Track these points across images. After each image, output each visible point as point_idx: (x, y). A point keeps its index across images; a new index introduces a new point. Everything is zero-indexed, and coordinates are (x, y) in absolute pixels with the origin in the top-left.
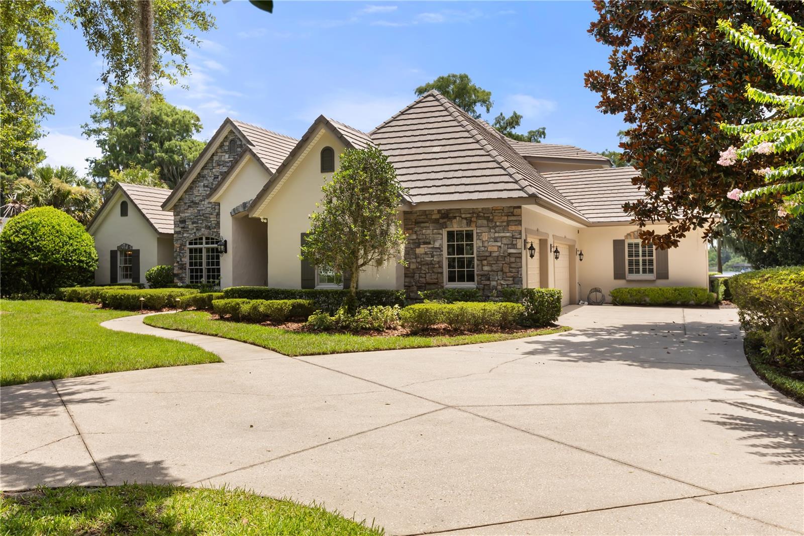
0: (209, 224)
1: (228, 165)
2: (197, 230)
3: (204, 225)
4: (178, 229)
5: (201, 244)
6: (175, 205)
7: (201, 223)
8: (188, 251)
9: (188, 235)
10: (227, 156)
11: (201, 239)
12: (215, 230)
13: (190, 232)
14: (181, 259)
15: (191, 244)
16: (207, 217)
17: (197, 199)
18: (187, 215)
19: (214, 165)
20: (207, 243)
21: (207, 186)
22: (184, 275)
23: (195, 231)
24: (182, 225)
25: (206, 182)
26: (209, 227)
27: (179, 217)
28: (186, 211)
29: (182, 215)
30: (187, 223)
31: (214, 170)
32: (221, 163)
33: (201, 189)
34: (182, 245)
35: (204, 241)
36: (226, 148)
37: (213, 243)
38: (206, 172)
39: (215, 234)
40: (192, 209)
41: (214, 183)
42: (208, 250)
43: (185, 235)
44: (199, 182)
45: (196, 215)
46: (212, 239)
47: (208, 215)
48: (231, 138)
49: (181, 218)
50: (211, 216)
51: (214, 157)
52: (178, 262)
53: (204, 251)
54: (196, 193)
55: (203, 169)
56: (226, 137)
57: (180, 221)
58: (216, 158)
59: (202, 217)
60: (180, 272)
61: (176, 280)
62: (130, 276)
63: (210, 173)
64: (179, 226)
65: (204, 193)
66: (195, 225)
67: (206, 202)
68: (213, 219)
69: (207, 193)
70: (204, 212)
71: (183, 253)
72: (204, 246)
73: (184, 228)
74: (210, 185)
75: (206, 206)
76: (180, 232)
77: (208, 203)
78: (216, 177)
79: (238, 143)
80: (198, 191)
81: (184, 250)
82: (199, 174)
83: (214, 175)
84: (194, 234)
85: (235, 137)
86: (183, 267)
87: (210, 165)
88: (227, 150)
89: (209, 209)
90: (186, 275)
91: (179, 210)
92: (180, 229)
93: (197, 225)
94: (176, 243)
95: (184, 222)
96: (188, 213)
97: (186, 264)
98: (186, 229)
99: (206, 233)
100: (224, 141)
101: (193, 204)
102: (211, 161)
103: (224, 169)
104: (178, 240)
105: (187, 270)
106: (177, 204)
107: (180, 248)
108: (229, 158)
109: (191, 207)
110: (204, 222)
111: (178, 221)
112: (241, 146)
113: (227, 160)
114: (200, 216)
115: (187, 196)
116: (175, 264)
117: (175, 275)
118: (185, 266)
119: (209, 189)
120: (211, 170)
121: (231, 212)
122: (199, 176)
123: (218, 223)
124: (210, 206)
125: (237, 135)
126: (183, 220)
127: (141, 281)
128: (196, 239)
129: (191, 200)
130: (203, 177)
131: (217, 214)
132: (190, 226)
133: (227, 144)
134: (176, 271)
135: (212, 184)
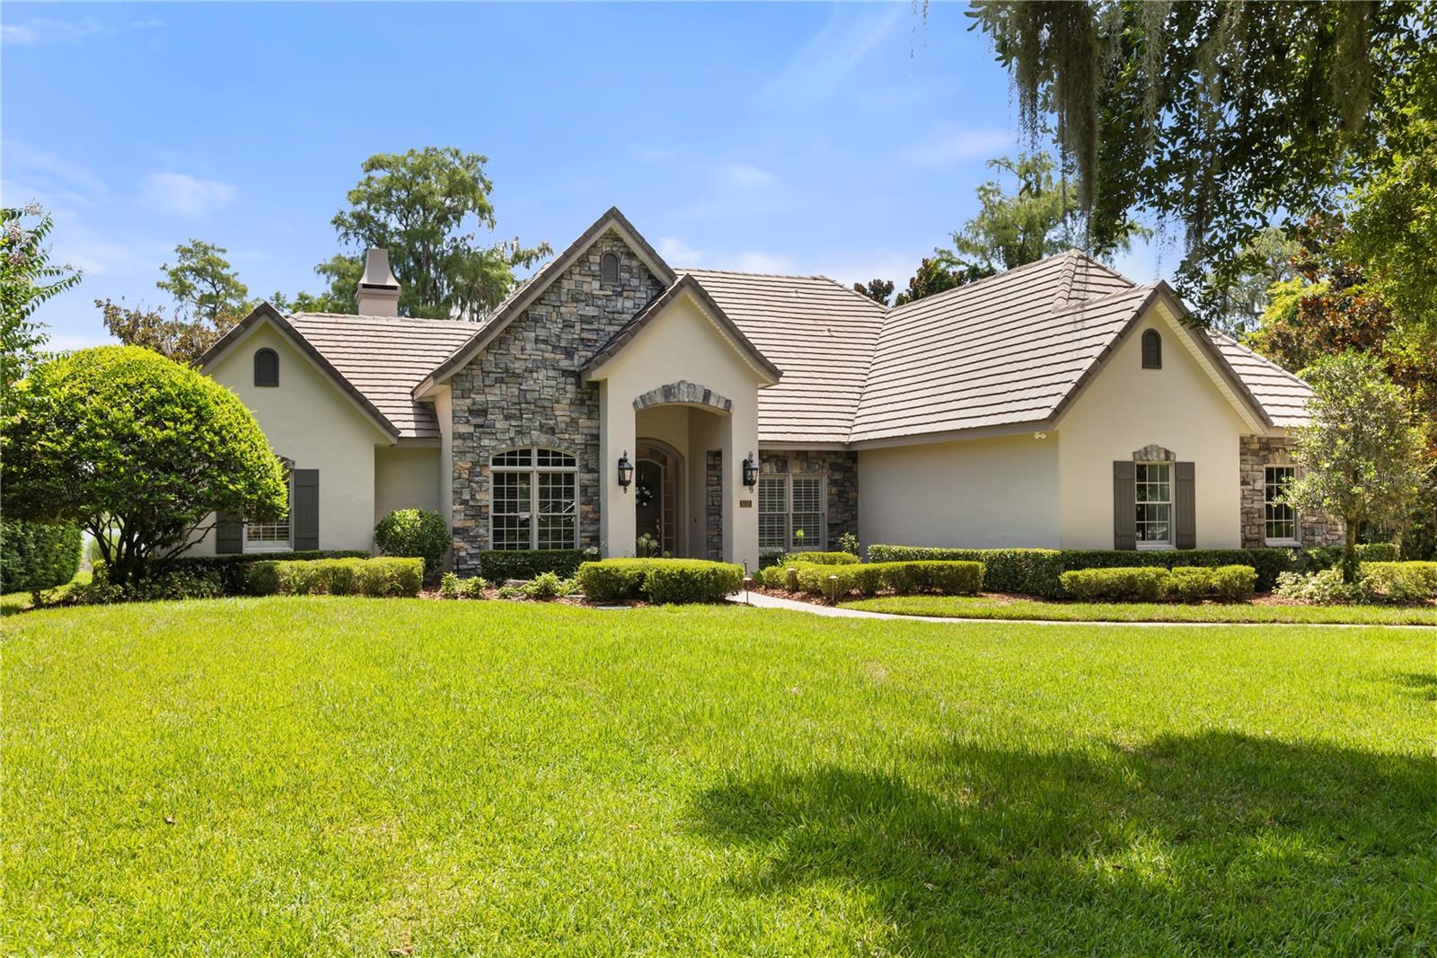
0: (551, 422)
1: (600, 303)
2: (518, 433)
3: (538, 423)
4: (463, 429)
5: (528, 463)
7: (530, 419)
8: (491, 479)
9: (493, 443)
10: (596, 285)
11: (528, 452)
12: (567, 436)
13: (498, 436)
14: (473, 497)
15: (497, 462)
16: (544, 407)
17: (518, 367)
18: (490, 398)
19: (563, 298)
20: (541, 463)
21: (545, 342)
22: (482, 531)
23: (512, 435)
24: (479, 420)
25: (542, 333)
26: (552, 429)
27: (469, 401)
28: (487, 390)
29: (479, 398)
30: (489, 417)
31: (563, 310)
32: (583, 298)
34: (475, 464)
35: (535, 457)
36: (595, 268)
37: (558, 463)
38: (541, 310)
39: (566, 444)
40: (504, 386)
41: (563, 336)
42: (543, 478)
43: (485, 442)
44: (524, 329)
45: (515, 400)
46: (555, 454)
47: (546, 404)
48: (606, 249)
49: (474, 404)
50: (555, 405)
51: (564, 282)
52: (464, 502)
53: (535, 480)
54: (515, 350)
56: (594, 246)
57: (470, 411)
58: (567, 285)
59: (533, 407)
60: (470, 523)
61: (457, 542)
62: (284, 535)
63: (554, 314)
64: (468, 422)
65: (537, 356)
66: (514, 423)
67: (541, 375)
68: (562, 412)
69: (546, 355)
70: (536, 395)
71: (477, 483)
72: (535, 468)
73: (482, 426)
74: (554, 339)
75: (543, 383)
76: (470, 436)
77: (548, 378)
78: (568, 325)
79: (624, 261)
80: (523, 349)
81: (481, 475)
82: (525, 312)
83: (564, 321)
84: (509, 442)
85: (621, 250)
86: (477, 513)
87: (553, 297)
88: (598, 273)
89: (549, 390)
90: (488, 531)
91: (468, 385)
92: (471, 429)
93: (519, 423)
94: (460, 460)
95: (483, 412)
96: (495, 394)
97: (487, 506)
98: (488, 430)
99: (543, 440)
100: (589, 253)
101: (508, 376)
102: (555, 290)
103: (591, 311)
104: (465, 453)
105: (491, 520)
106: (465, 372)
107: (471, 470)
108: (601, 289)
109: (502, 381)
110: (538, 417)
111: (465, 412)
112: (629, 270)
113: (596, 292)
114: (526, 403)
115: (491, 358)
116: (457, 507)
117: (456, 531)
118: (484, 510)
119: (550, 348)
120: (557, 309)
121: (635, 404)
122: (524, 318)
123: (574, 422)
124: (553, 383)
125: (625, 246)
126: (479, 410)
127: (322, 547)
128: (514, 453)
129: (503, 366)
130: (536, 321)
131: (572, 403)
132: (500, 425)
133: (598, 259)
134: (458, 522)
135: (559, 337)
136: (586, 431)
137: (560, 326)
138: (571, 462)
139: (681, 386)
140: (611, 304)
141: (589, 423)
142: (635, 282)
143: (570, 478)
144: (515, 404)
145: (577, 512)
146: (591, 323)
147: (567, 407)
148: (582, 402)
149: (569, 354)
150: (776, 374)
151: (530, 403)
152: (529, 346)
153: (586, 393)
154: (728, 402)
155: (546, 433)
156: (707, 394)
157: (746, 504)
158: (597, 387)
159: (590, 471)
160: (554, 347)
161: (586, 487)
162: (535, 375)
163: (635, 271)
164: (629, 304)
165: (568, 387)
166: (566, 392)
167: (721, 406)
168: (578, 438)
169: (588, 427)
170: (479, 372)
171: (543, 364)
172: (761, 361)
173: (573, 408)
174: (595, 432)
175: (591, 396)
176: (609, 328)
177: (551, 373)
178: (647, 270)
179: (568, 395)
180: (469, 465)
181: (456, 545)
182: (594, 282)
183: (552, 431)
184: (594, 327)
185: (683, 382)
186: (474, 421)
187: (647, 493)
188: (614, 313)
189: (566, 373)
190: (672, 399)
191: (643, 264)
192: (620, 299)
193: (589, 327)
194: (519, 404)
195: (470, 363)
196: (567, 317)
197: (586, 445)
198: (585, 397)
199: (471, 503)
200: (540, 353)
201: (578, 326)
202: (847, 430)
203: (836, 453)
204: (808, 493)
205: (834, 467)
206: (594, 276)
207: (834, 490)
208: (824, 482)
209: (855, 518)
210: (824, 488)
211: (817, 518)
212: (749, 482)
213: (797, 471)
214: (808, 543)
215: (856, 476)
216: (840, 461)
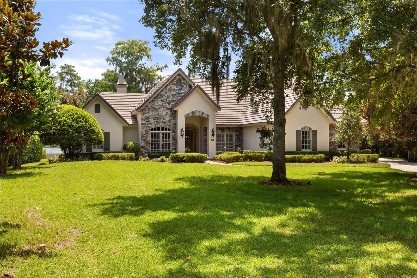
0: (165, 121)
1: (176, 91)
2: (157, 123)
3: (161, 121)
4: (144, 122)
5: (159, 130)
7: (159, 120)
8: (150, 134)
9: (151, 126)
10: (175, 87)
11: (159, 128)
12: (168, 124)
13: (152, 124)
14: (146, 139)
15: (152, 130)
16: (163, 117)
17: (157, 107)
18: (150, 115)
19: (168, 90)
20: (162, 130)
21: (163, 101)
22: (148, 147)
24: (147, 120)
25: (162, 99)
27: (145, 116)
28: (149, 113)
29: (147, 115)
30: (150, 119)
31: (167, 93)
32: (172, 90)
33: (159, 102)
34: (146, 131)
35: (161, 129)
36: (175, 83)
37: (166, 130)
38: (162, 93)
39: (168, 126)
41: (168, 99)
42: (163, 134)
43: (149, 125)
44: (158, 98)
46: (165, 128)
48: (178, 78)
50: (166, 116)
51: (168, 86)
52: (144, 140)
53: (161, 134)
54: (156, 103)
56: (175, 77)
57: (145, 118)
58: (168, 87)
59: (160, 117)
60: (145, 145)
61: (142, 149)
62: (101, 148)
63: (165, 94)
64: (145, 121)
65: (161, 104)
66: (155, 121)
67: (162, 109)
68: (167, 118)
69: (163, 104)
70: (161, 114)
71: (147, 135)
72: (161, 132)
73: (148, 122)
75: (163, 111)
76: (145, 124)
77: (164, 110)
78: (169, 97)
79: (182, 81)
80: (158, 103)
81: (148, 133)
82: (158, 94)
84: (154, 125)
86: (147, 142)
87: (165, 90)
89: (164, 113)
91: (144, 112)
92: (145, 122)
93: (157, 121)
94: (143, 130)
95: (148, 118)
96: (151, 114)
97: (149, 141)
98: (150, 123)
99: (163, 125)
100: (174, 79)
101: (154, 109)
102: (166, 88)
103: (174, 93)
104: (144, 128)
105: (150, 144)
106: (144, 109)
108: (177, 88)
109: (153, 111)
110: (161, 119)
112: (184, 83)
113: (175, 89)
115: (150, 105)
116: (142, 141)
117: (142, 147)
121: (185, 116)
123: (170, 120)
124: (165, 111)
125: (183, 77)
127: (110, 151)
128: (156, 128)
129: (153, 107)
130: (161, 96)
131: (170, 116)
132: (152, 121)
133: (176, 81)
134: (142, 144)
135: (166, 100)
136: (173, 123)
137: (167, 97)
138: (169, 130)
139: (196, 112)
140: (179, 91)
141: (174, 121)
142: (185, 86)
143: (169, 134)
144: (156, 116)
145: (171, 142)
146: (174, 96)
148: (172, 116)
149: (169, 104)
150: (220, 108)
154: (208, 115)
155: (163, 123)
157: (212, 140)
158: (176, 112)
159: (174, 132)
160: (165, 102)
161: (173, 136)
164: (184, 91)
165: (169, 112)
167: (206, 116)
168: (171, 124)
170: (147, 109)
171: (163, 106)
172: (216, 105)
174: (175, 123)
175: (174, 114)
176: (178, 97)
177: (165, 109)
178: (188, 83)
179: (169, 114)
181: (142, 150)
183: (165, 123)
185: (196, 110)
187: (189, 137)
188: (180, 94)
189: (168, 108)
190: (194, 115)
191: (187, 81)
192: (181, 90)
195: (145, 107)
196: (168, 95)
197: (173, 126)
201: (171, 97)
202: (240, 122)
203: (237, 127)
204: (230, 138)
205: (236, 131)
206: (175, 85)
207: (236, 137)
208: (234, 134)
209: (242, 144)
210: (234, 136)
211: (232, 144)
212: (213, 135)
213: (227, 132)
214: (230, 150)
215: (242, 133)
216: (238, 129)
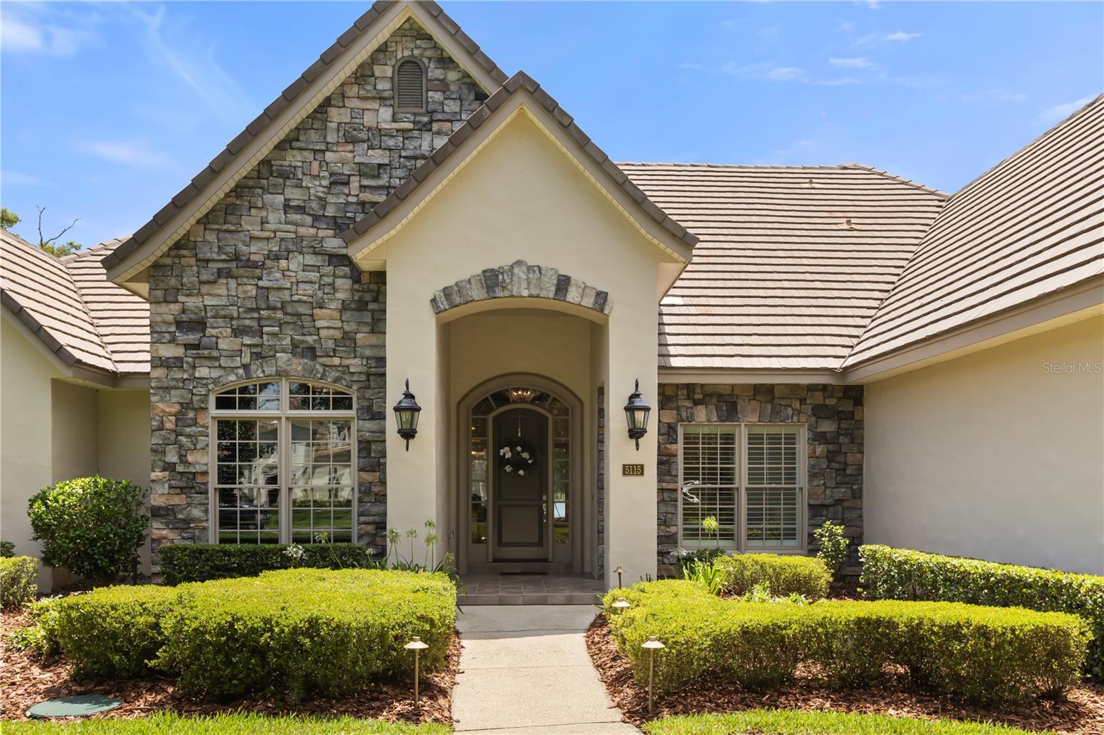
0: (310, 339)
1: (391, 143)
2: (257, 356)
3: (287, 341)
4: (168, 351)
5: (273, 405)
6: (156, 266)
7: (274, 335)
8: (213, 430)
9: (215, 373)
10: (386, 113)
11: (271, 387)
12: (336, 361)
13: (223, 362)
14: (183, 459)
15: (223, 403)
16: (299, 315)
17: (256, 251)
18: (209, 301)
19: (331, 138)
20: (295, 404)
21: (301, 209)
22: (196, 512)
23: (246, 359)
24: (192, 338)
25: (295, 195)
26: (312, 349)
27: (175, 308)
28: (204, 289)
29: (192, 302)
30: (210, 331)
31: (329, 156)
32: (363, 135)
33: (274, 218)
34: (186, 406)
35: (283, 395)
36: (383, 86)
38: (293, 158)
39: (334, 374)
40: (233, 283)
41: (331, 199)
42: (298, 427)
43: (203, 372)
45: (251, 304)
46: (318, 389)
47: (302, 309)
48: (402, 53)
49: (184, 311)
50: (317, 311)
51: (333, 111)
52: (169, 467)
53: (283, 431)
54: (250, 225)
55: (281, 146)
56: (383, 50)
57: (179, 324)
58: (337, 116)
59: (279, 315)
60: (179, 500)
61: (158, 529)
63: (315, 165)
64: (173, 341)
65: (288, 232)
66: (247, 341)
67: (295, 263)
68: (328, 322)
69: (302, 231)
70: (286, 296)
71: (189, 436)
72: (285, 413)
73: (196, 347)
74: (314, 205)
75: (297, 277)
76: (178, 363)
77: (306, 268)
78: (339, 181)
79: (434, 72)
80: (263, 223)
81: (195, 423)
82: (266, 162)
83: (332, 175)
84: (241, 371)
85: (428, 53)
86: (189, 484)
87: (313, 136)
88: (387, 94)
89: (307, 287)
90: (206, 511)
91: (173, 282)
92: (180, 352)
93: (256, 340)
94: (162, 400)
95: (199, 325)
96: (217, 296)
97: (205, 473)
98: (206, 352)
99: (295, 367)
100: (374, 59)
101: (237, 266)
102: (317, 125)
103: (377, 157)
104: (167, 389)
105: (212, 495)
106: (168, 261)
107: (179, 417)
108: (394, 120)
109: (229, 275)
110: (289, 330)
111: (170, 324)
112: (443, 86)
113: (384, 126)
114: (268, 308)
116: (157, 474)
117: (157, 512)
118: (199, 479)
119: (309, 220)
120: (319, 156)
121: (434, 301)
122: (265, 172)
123: (347, 338)
124: (313, 276)
125: (436, 47)
126: (191, 321)
128: (250, 389)
129: (230, 250)
130: (284, 175)
131: (344, 308)
132: (227, 344)
133: (389, 71)
134: (158, 498)
135: (323, 203)
136: (368, 352)
137: (325, 183)
138: (344, 403)
139: (516, 270)
140: (411, 145)
141: (369, 339)
142: (452, 106)
143: (342, 428)
144: (251, 310)
145: (354, 482)
146: (378, 176)
147: (336, 314)
148: (361, 306)
149: (339, 226)
150: (686, 241)
151: (274, 309)
152: (272, 217)
153: (369, 291)
154: (602, 297)
155: (303, 357)
156: (563, 283)
157: (634, 470)
158: (380, 277)
159: (370, 416)
160: (316, 218)
161: (369, 442)
162: (283, 263)
163: (452, 88)
165: (339, 282)
166: (335, 290)
167: (589, 301)
168: (355, 364)
169: (371, 346)
170: (193, 261)
171: (298, 245)
172: (659, 220)
173: (346, 316)
174: (376, 353)
175: (372, 295)
177: (310, 260)
178: (473, 85)
179: (339, 295)
180: (177, 408)
181: (156, 534)
182: (382, 110)
183: (311, 352)
184: (381, 182)
185: (519, 263)
186: (182, 338)
187: (525, 455)
188: (415, 158)
190: (499, 292)
191: (466, 75)
192: (427, 136)
193: (373, 183)
194: (258, 309)
195: (177, 246)
196: (337, 168)
197: (368, 375)
198: (368, 297)
199: (180, 468)
200: (290, 227)
201: (355, 183)
202: (846, 352)
203: (824, 388)
204: (774, 456)
205: (820, 412)
206: (382, 99)
207: (820, 449)
208: (803, 435)
209: (857, 495)
210: (802, 448)
211: (790, 496)
212: (636, 433)
213: (754, 418)
214: (773, 534)
215: (860, 425)
216: (831, 402)
